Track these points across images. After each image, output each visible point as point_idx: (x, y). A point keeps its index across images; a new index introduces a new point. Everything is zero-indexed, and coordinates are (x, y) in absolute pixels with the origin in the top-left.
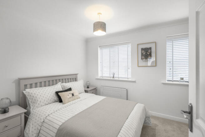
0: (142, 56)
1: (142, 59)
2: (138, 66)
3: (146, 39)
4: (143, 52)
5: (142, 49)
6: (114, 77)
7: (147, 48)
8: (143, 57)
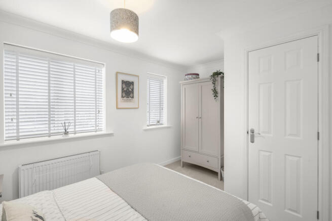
0: (122, 92)
1: (122, 97)
2: (117, 108)
3: (129, 69)
4: (124, 86)
5: (123, 82)
6: (66, 133)
7: (129, 82)
8: (124, 95)
